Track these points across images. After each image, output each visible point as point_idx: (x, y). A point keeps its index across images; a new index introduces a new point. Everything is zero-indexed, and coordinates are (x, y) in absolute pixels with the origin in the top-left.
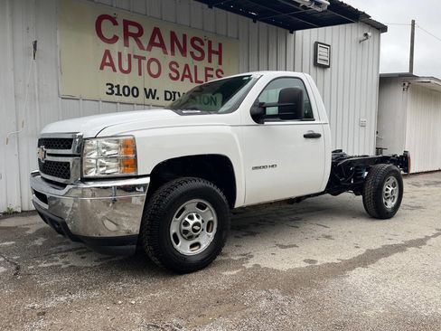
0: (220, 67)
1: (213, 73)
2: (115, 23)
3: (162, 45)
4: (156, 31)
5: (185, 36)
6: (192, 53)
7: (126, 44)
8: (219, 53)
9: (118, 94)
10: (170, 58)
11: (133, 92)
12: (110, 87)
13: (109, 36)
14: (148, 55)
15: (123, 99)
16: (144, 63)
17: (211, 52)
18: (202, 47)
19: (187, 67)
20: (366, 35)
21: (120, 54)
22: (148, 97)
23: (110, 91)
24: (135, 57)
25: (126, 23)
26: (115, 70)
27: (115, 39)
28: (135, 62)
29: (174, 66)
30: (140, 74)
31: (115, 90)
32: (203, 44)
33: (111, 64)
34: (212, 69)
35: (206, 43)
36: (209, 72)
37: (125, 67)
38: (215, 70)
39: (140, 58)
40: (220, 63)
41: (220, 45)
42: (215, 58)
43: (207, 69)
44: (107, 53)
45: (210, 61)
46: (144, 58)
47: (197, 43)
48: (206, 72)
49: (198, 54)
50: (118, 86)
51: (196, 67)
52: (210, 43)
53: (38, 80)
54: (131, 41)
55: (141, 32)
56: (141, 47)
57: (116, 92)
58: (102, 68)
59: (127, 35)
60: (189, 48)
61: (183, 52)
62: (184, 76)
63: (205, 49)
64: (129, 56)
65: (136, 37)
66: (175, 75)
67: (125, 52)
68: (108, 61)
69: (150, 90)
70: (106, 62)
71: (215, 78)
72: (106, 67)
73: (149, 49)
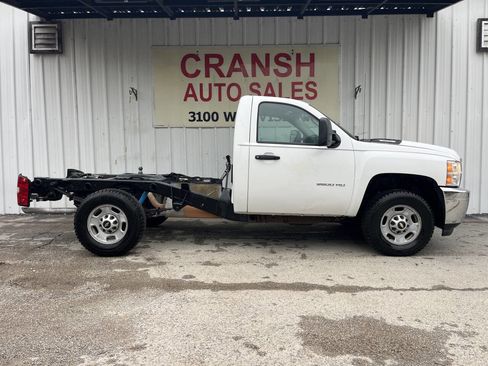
0: (312, 79)
1: (303, 87)
2: (197, 59)
3: (242, 70)
4: (237, 58)
5: (267, 56)
6: (276, 71)
7: (207, 75)
8: (311, 64)
9: (200, 120)
10: (251, 80)
11: (213, 117)
12: (192, 114)
13: (192, 72)
14: (227, 81)
15: (204, 123)
16: (224, 90)
17: (299, 63)
18: (287, 62)
19: (269, 85)
21: (201, 85)
22: (227, 120)
23: (192, 119)
24: (216, 85)
25: (208, 57)
26: (196, 100)
27: (198, 73)
28: (215, 90)
29: (255, 87)
30: (220, 100)
31: (197, 116)
32: (289, 58)
33: (194, 95)
34: (301, 83)
35: (294, 58)
36: (297, 87)
37: (206, 96)
38: (304, 84)
39: (220, 86)
40: (312, 74)
41: (312, 56)
42: (305, 70)
43: (294, 84)
44: (190, 86)
45: (298, 74)
46: (224, 85)
47: (282, 59)
48: (293, 87)
49: (283, 70)
50: (199, 114)
51: (280, 84)
52: (298, 56)
54: (212, 71)
55: (221, 61)
56: (221, 75)
57: (197, 118)
58: (185, 100)
59: (208, 66)
60: (273, 66)
61: (266, 73)
62: (266, 95)
63: (293, 63)
64: (210, 85)
65: (216, 67)
67: (206, 82)
68: (191, 93)
69: (230, 114)
70: (190, 94)
71: (305, 91)
72: (189, 98)
73: (229, 75)
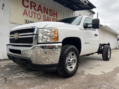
0: (57, 18)
2: (28, 2)
3: (41, 10)
4: (40, 6)
5: (47, 8)
6: (49, 14)
7: (31, 8)
8: (56, 14)
10: (43, 14)
12: (26, 21)
13: (26, 6)
14: (37, 13)
16: (36, 15)
17: (54, 14)
18: (52, 12)
19: (48, 17)
20: (91, 14)
21: (29, 11)
23: (26, 22)
24: (34, 13)
25: (31, 2)
26: (27, 16)
27: (28, 7)
28: (33, 14)
29: (44, 17)
30: (35, 18)
31: (27, 22)
32: (52, 11)
33: (26, 14)
34: (55, 19)
35: (53, 11)
36: (54, 20)
37: (31, 16)
39: (35, 13)
40: (57, 17)
41: (57, 12)
42: (55, 16)
43: (53, 19)
44: (25, 10)
46: (36, 13)
47: (51, 11)
49: (51, 14)
50: (28, 21)
51: (50, 18)
52: (54, 11)
54: (33, 7)
55: (35, 6)
56: (35, 10)
57: (28, 23)
58: (24, 15)
59: (31, 6)
60: (49, 12)
61: (47, 14)
62: (47, 20)
63: (53, 13)
64: (32, 12)
66: (44, 19)
72: (25, 15)
73: (38, 11)
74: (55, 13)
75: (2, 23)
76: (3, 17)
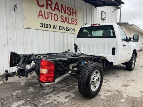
0: (76, 18)
3: (58, 9)
4: (57, 4)
5: (65, 6)
6: (68, 13)
7: (47, 8)
8: (76, 13)
9: (44, 27)
10: (61, 14)
11: (49, 26)
12: (41, 24)
13: (41, 5)
14: (54, 12)
15: (46, 29)
16: (53, 15)
17: (73, 13)
18: (70, 10)
19: (66, 17)
21: (45, 12)
22: (54, 28)
23: (41, 26)
24: (50, 13)
26: (43, 18)
27: (43, 6)
28: (50, 15)
29: (62, 17)
30: (51, 20)
31: (43, 25)
33: (42, 15)
35: (72, 9)
36: (73, 20)
37: (47, 17)
39: (52, 14)
41: (76, 10)
43: (72, 19)
44: (41, 11)
45: (73, 16)
50: (44, 24)
51: (69, 18)
53: (15, 20)
54: (48, 6)
55: (52, 4)
56: (52, 9)
57: (43, 26)
58: (39, 17)
59: (47, 4)
60: (67, 11)
61: (65, 13)
62: (65, 21)
63: (72, 11)
64: (48, 12)
65: (50, 5)
66: (62, 20)
68: (41, 14)
69: (55, 26)
71: (74, 22)
73: (54, 10)
74: (74, 11)
75: (14, 28)
76: (15, 21)
